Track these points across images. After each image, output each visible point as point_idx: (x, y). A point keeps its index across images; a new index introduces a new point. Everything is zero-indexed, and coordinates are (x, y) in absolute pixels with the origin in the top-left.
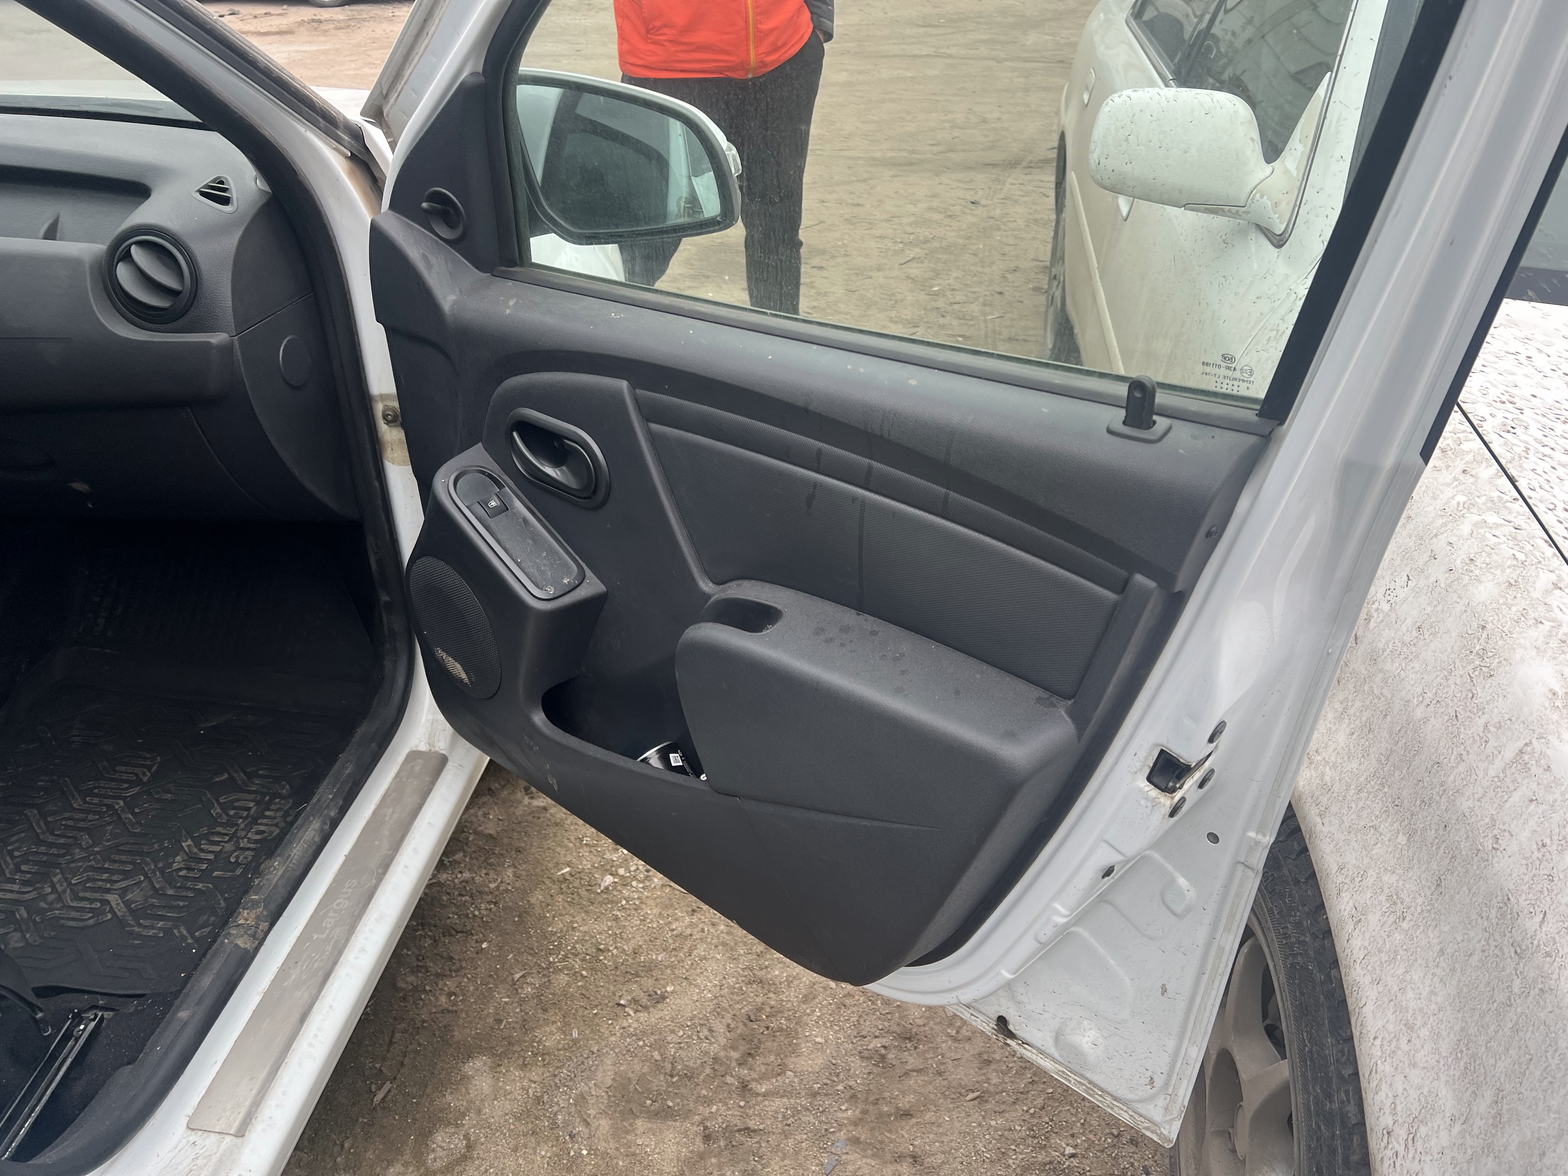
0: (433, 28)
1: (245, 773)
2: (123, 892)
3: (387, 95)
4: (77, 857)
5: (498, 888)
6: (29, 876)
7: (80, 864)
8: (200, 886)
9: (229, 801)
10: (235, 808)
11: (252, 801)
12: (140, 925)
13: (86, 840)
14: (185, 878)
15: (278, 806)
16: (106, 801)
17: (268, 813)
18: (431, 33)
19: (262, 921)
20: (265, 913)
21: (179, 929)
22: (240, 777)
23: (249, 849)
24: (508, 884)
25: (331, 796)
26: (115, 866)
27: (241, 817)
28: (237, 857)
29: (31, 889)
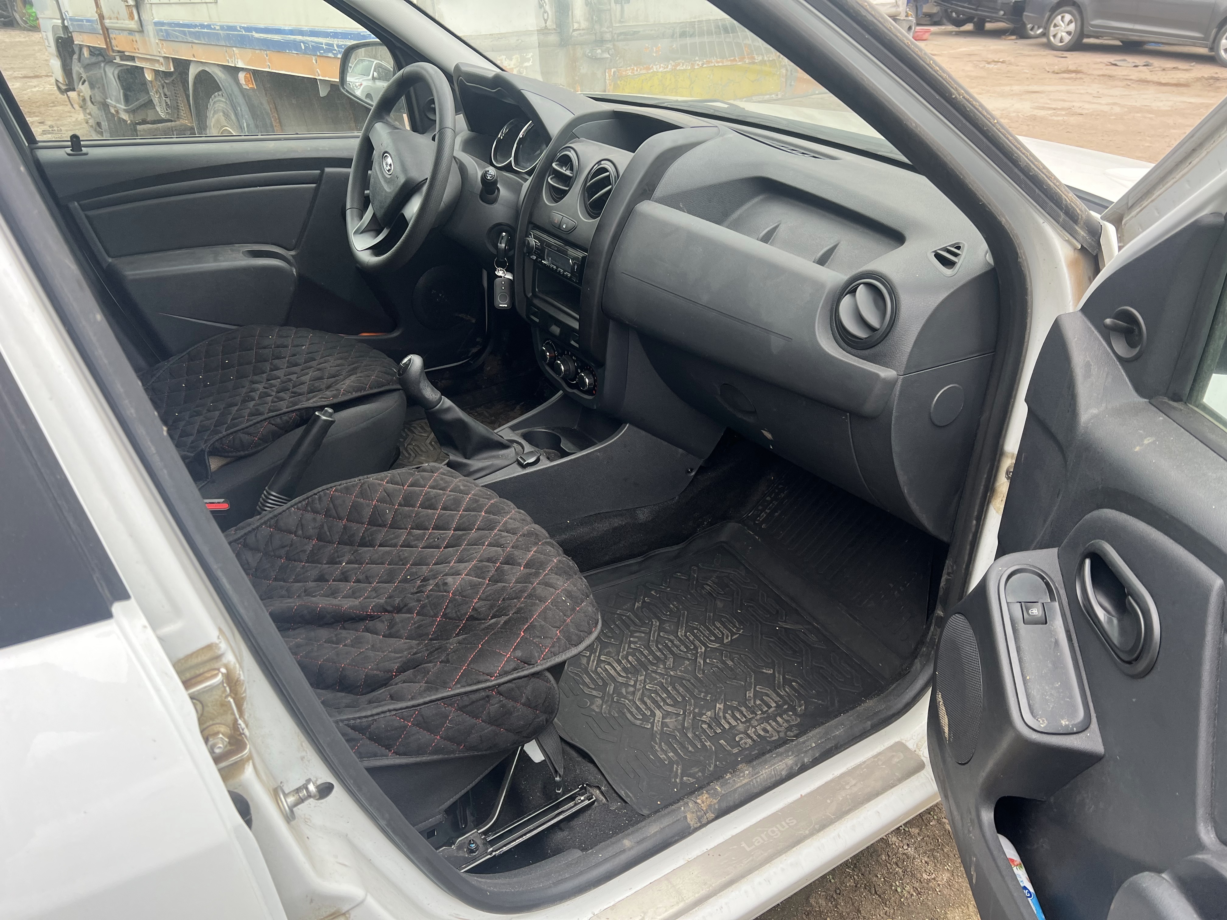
0: (1197, 160)
1: (784, 678)
2: (667, 714)
3: (1132, 206)
4: (659, 671)
5: (929, 881)
6: (629, 666)
7: (658, 677)
8: (708, 744)
9: (762, 692)
10: (762, 700)
11: (775, 702)
12: (660, 746)
13: (670, 662)
14: (704, 731)
15: (789, 718)
16: (697, 643)
17: (779, 719)
18: (1194, 162)
19: (711, 811)
20: (717, 807)
21: (678, 766)
22: (779, 678)
23: (751, 738)
24: (939, 885)
25: (814, 745)
26: (673, 693)
27: (761, 710)
28: (741, 739)
29: (625, 675)
